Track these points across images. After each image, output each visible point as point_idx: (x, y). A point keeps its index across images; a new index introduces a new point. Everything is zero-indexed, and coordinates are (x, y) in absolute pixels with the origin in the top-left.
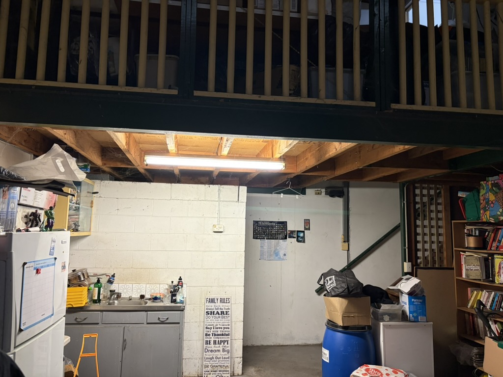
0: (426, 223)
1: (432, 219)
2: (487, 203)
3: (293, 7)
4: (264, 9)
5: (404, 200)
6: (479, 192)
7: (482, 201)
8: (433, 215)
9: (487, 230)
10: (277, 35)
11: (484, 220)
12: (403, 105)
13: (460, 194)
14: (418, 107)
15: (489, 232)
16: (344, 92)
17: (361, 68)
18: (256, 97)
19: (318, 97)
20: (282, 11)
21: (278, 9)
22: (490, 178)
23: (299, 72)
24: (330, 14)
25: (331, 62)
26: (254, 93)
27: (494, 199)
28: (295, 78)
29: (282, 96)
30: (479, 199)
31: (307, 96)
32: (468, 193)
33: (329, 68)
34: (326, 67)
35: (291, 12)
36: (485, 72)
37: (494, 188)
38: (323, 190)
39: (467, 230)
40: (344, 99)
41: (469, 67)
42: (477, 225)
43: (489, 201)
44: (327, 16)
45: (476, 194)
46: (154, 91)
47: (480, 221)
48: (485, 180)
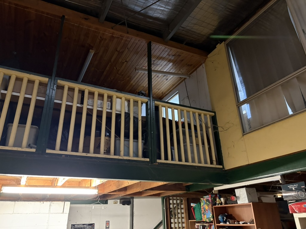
0: (176, 220)
1: (179, 218)
2: (205, 210)
3: (108, 106)
4: (93, 106)
5: (164, 207)
6: (200, 204)
7: (202, 209)
8: (180, 216)
9: (206, 226)
10: (99, 120)
11: (204, 220)
12: (163, 161)
13: (192, 205)
14: (169, 161)
15: (207, 227)
16: (134, 152)
17: (142, 140)
18: (84, 154)
19: (119, 155)
20: (102, 108)
21: (100, 107)
22: (205, 197)
23: (110, 140)
24: (127, 112)
25: (127, 136)
26: (83, 152)
27: (207, 208)
28: (108, 143)
29: (99, 154)
30: (201, 208)
31: (113, 155)
32: (196, 204)
33: (126, 139)
34: (124, 138)
35: (107, 109)
36: (198, 145)
37: (207, 202)
38: (119, 201)
39: (197, 226)
40: (133, 157)
41: (191, 142)
42: (201, 223)
43: (205, 209)
44: (125, 113)
45: (199, 205)
46: (19, 149)
47: (202, 221)
48: (203, 198)
